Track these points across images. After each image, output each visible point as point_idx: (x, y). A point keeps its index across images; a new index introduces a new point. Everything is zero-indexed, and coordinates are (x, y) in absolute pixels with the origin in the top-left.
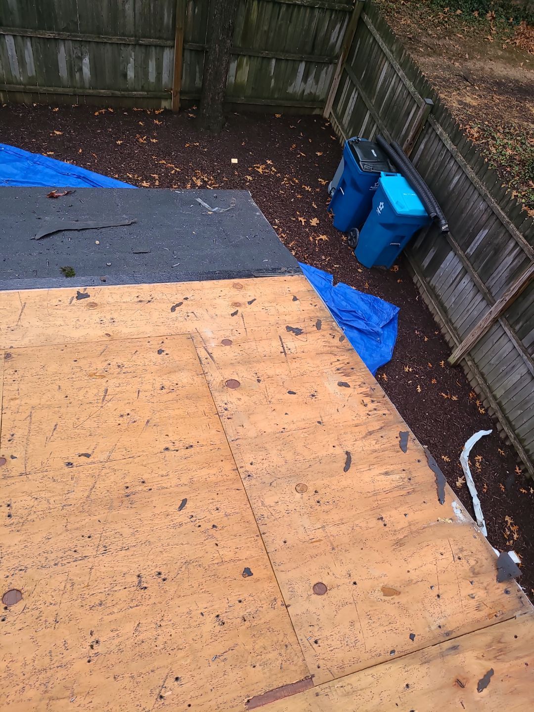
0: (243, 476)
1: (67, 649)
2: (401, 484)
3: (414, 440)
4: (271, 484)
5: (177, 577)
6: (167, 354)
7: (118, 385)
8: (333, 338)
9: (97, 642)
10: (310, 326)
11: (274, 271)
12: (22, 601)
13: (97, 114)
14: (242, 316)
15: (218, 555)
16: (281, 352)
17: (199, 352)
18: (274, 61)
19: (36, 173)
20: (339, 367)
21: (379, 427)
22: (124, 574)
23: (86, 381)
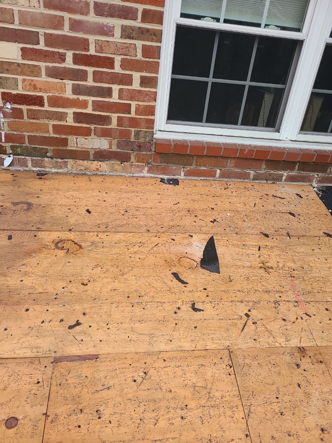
1: (201, 417)
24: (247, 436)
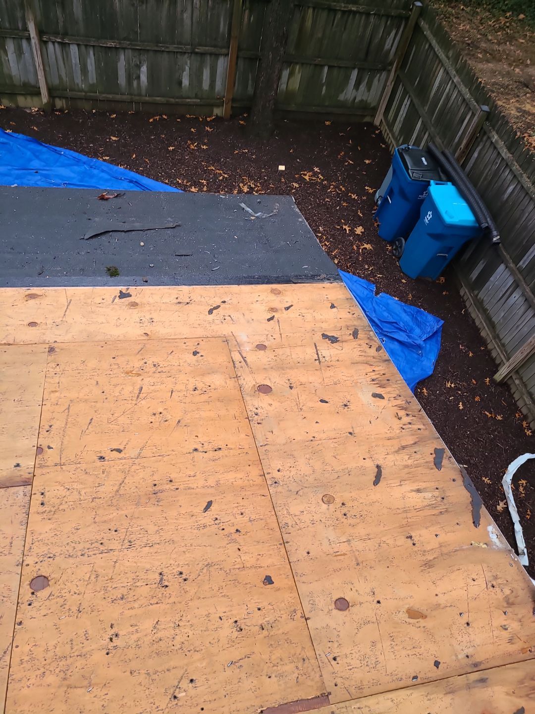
0: (269, 482)
1: (88, 640)
2: (434, 502)
3: (450, 457)
4: (297, 493)
5: (197, 579)
6: (202, 356)
7: (152, 384)
8: (370, 348)
9: (116, 636)
10: (346, 335)
11: (312, 278)
12: (48, 587)
13: (151, 120)
14: (278, 321)
15: (240, 560)
16: (315, 360)
17: (233, 356)
18: (326, 69)
19: (92, 176)
20: (374, 377)
21: (413, 442)
22: (147, 570)
23: (122, 378)
24: (20, 623)
